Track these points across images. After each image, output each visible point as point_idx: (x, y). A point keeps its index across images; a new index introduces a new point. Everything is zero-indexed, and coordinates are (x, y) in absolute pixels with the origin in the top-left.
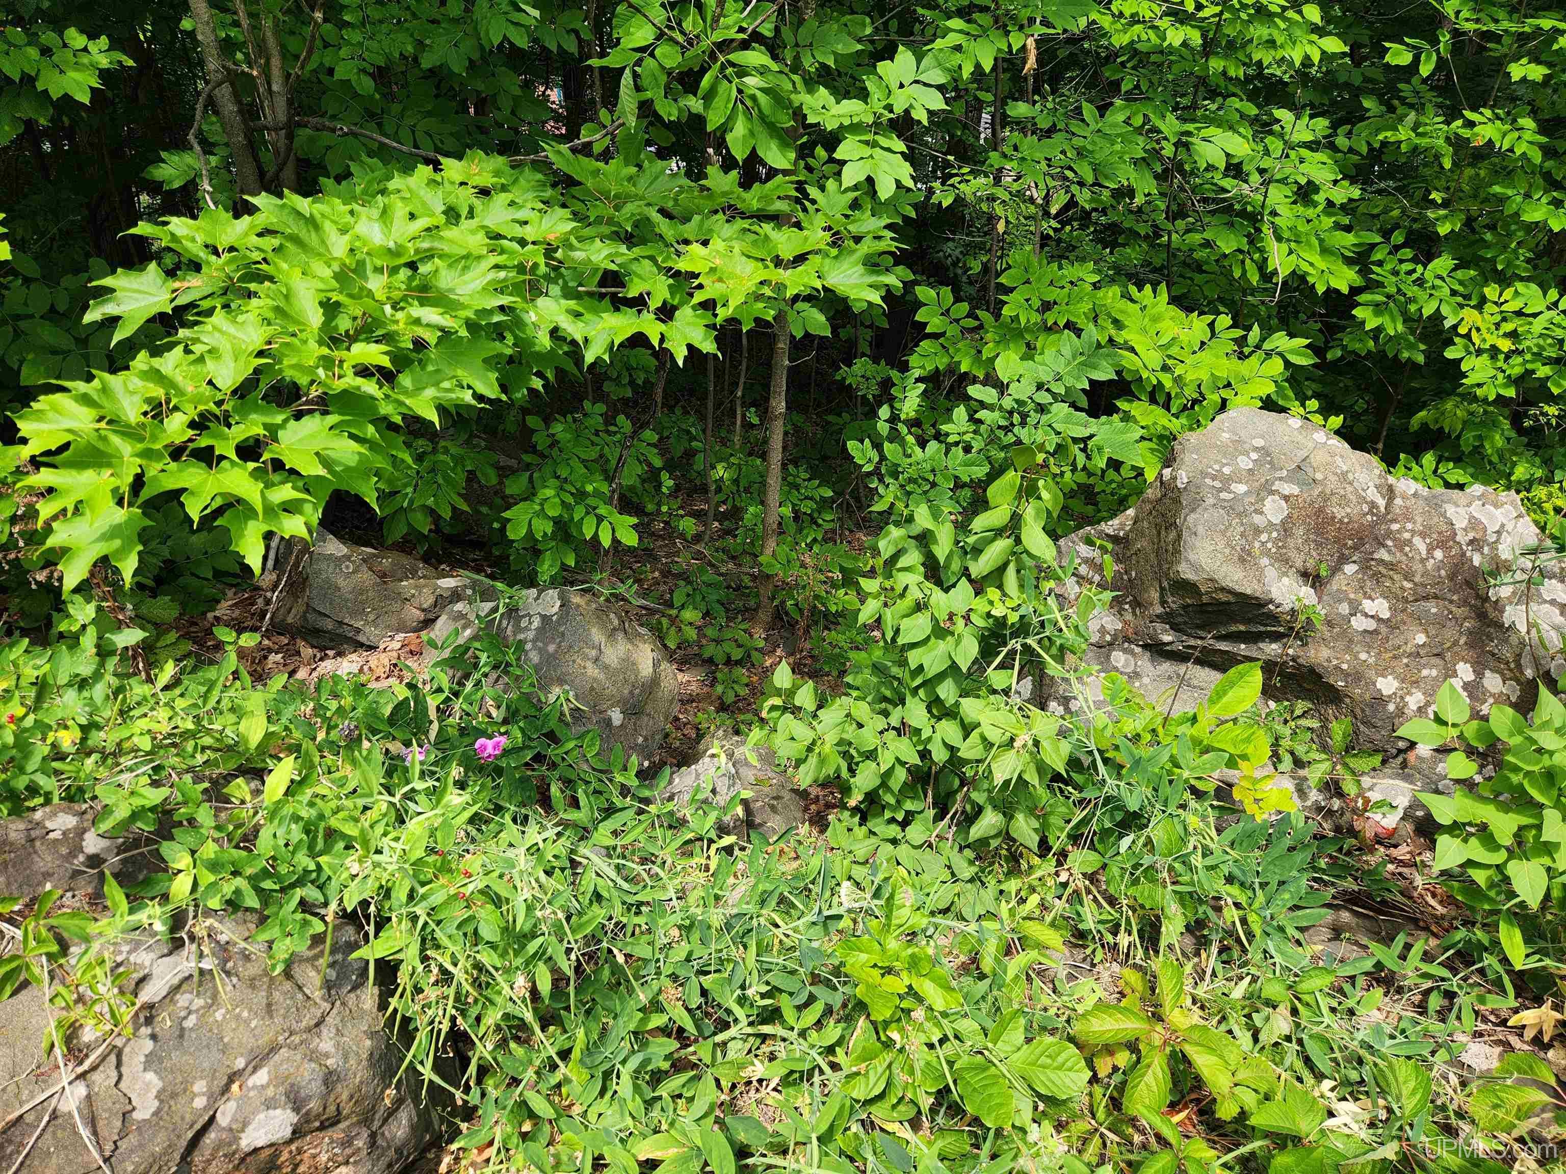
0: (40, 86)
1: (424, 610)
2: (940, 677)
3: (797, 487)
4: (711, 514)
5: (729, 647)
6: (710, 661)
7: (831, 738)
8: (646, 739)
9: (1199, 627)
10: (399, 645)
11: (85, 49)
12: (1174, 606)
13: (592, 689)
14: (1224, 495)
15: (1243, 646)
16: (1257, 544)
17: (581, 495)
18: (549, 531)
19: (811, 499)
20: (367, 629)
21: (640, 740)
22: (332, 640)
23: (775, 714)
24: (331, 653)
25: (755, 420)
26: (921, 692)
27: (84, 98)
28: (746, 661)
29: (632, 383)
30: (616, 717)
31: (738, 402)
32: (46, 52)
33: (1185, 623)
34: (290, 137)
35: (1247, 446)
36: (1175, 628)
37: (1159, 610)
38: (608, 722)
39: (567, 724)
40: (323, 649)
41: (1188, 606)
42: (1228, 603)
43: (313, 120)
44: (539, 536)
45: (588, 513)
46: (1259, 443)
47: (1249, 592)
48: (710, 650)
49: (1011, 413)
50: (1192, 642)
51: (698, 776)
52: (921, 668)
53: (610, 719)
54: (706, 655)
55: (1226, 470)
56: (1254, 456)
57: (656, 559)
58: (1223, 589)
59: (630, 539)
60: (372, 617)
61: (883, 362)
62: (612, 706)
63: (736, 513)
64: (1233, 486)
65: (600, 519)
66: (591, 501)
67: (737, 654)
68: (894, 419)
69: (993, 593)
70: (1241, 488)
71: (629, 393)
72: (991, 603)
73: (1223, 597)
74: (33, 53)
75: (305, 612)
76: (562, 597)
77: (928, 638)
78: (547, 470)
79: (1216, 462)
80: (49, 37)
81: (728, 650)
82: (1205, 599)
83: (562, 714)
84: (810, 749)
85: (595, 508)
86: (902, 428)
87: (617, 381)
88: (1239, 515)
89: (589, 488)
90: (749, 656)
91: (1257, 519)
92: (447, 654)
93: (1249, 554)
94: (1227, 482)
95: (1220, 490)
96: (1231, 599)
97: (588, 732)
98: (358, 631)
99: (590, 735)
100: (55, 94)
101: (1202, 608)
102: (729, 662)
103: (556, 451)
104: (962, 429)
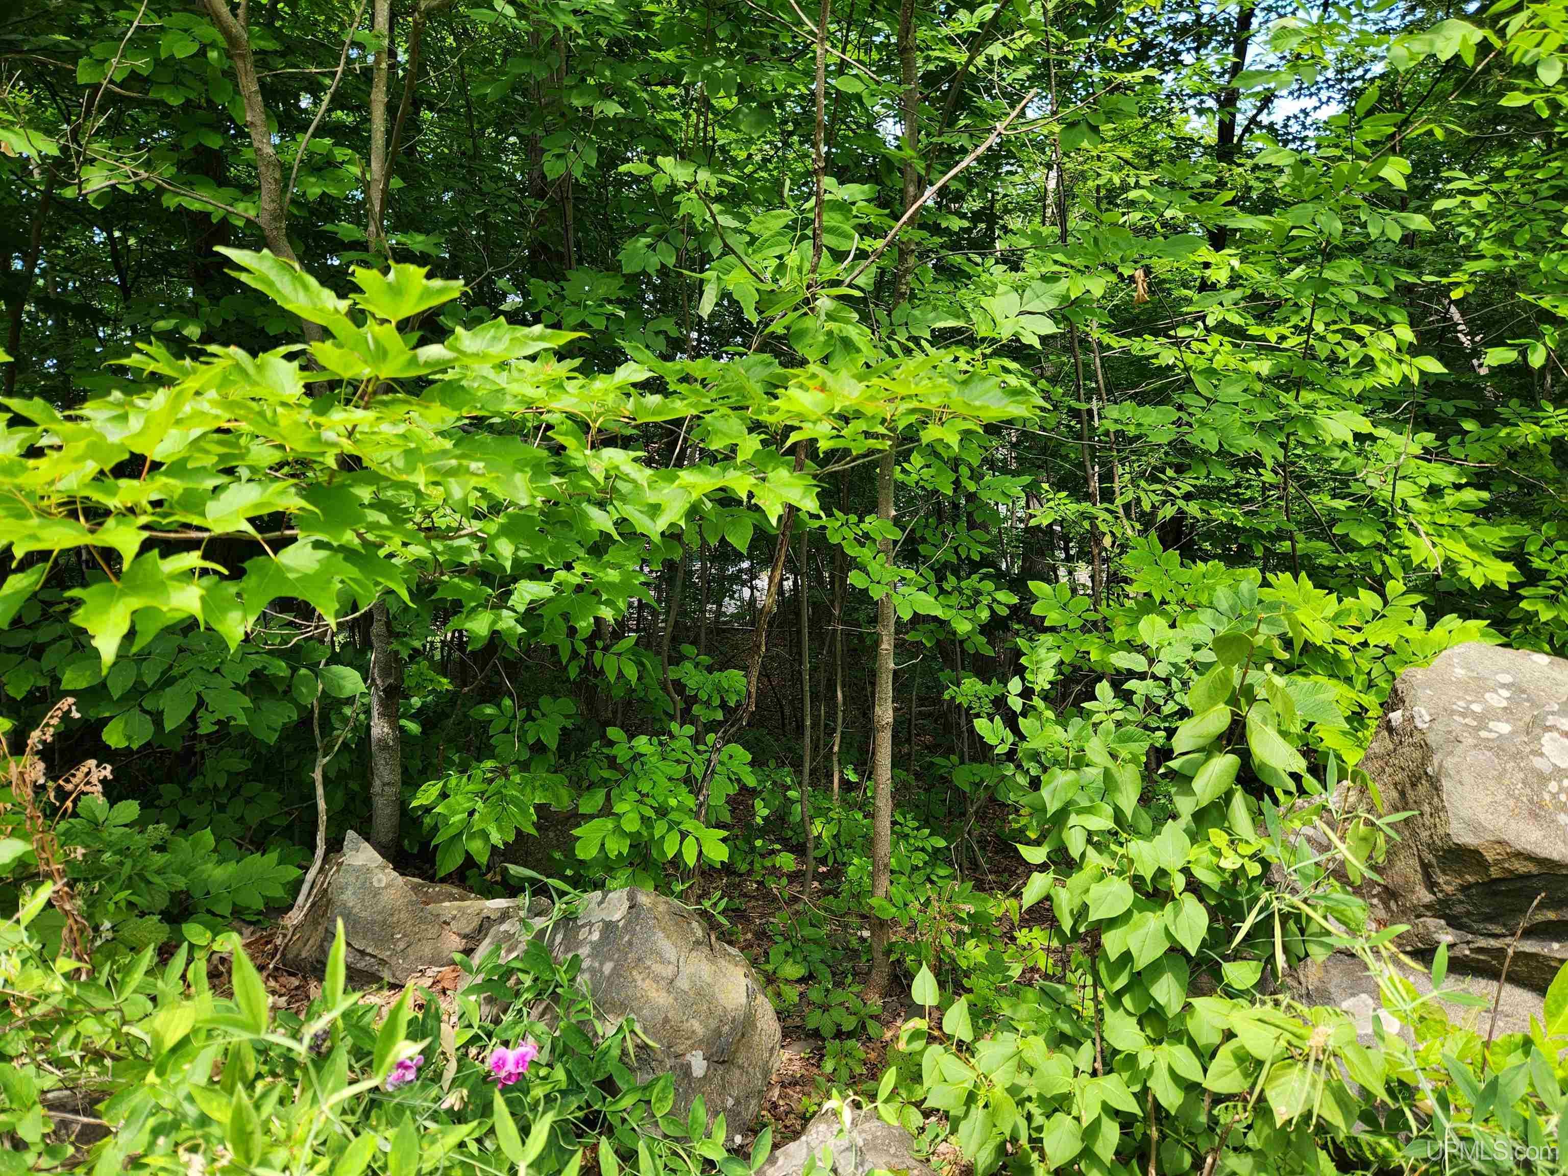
1: (465, 936)
2: (1155, 969)
3: (906, 836)
4: (809, 876)
5: (838, 1015)
6: (816, 1034)
7: (1002, 1078)
8: (737, 1102)
9: (1489, 919)
10: (429, 982)
12: (1449, 889)
13: (666, 1020)
14: (1483, 734)
15: (1556, 946)
16: (1547, 797)
17: (662, 812)
18: (625, 851)
19: (923, 850)
20: (394, 961)
21: (730, 1102)
23: (918, 1045)
25: (853, 777)
26: (1127, 1000)
28: (860, 1032)
29: (723, 705)
30: (698, 1065)
31: (835, 759)
33: (1468, 914)
35: (1491, 683)
36: (1454, 922)
37: (1426, 897)
38: (686, 1070)
39: (632, 1070)
41: (1470, 886)
42: (1528, 876)
44: (612, 855)
45: (670, 829)
46: (1507, 679)
47: (1556, 856)
48: (814, 1020)
49: (1167, 681)
50: (1482, 943)
51: (810, 1149)
52: (1126, 957)
53: (689, 1065)
54: (811, 1025)
55: (1476, 708)
56: (1505, 693)
57: (748, 920)
58: (1518, 855)
59: (718, 853)
60: (402, 945)
61: (994, 681)
62: (693, 1047)
63: (837, 872)
64: (1491, 725)
65: (684, 835)
66: (674, 816)
67: (849, 1024)
68: (1026, 693)
69: (1218, 837)
70: (1504, 728)
71: (719, 716)
72: (1218, 853)
73: (1521, 867)
76: (631, 898)
77: (1128, 914)
78: (627, 784)
79: (1459, 698)
81: (837, 1019)
82: (1494, 872)
83: (624, 1052)
84: (971, 1098)
85: (679, 823)
86: (1037, 702)
87: (708, 704)
88: (1514, 757)
89: (673, 802)
90: (864, 1027)
91: (1538, 762)
92: (484, 978)
93: (1541, 807)
94: (1482, 720)
95: (1478, 729)
96: (1533, 868)
97: (658, 1079)
98: (382, 964)
99: (661, 1083)
101: (1491, 887)
102: (840, 1035)
103: (637, 766)
104: (1110, 707)
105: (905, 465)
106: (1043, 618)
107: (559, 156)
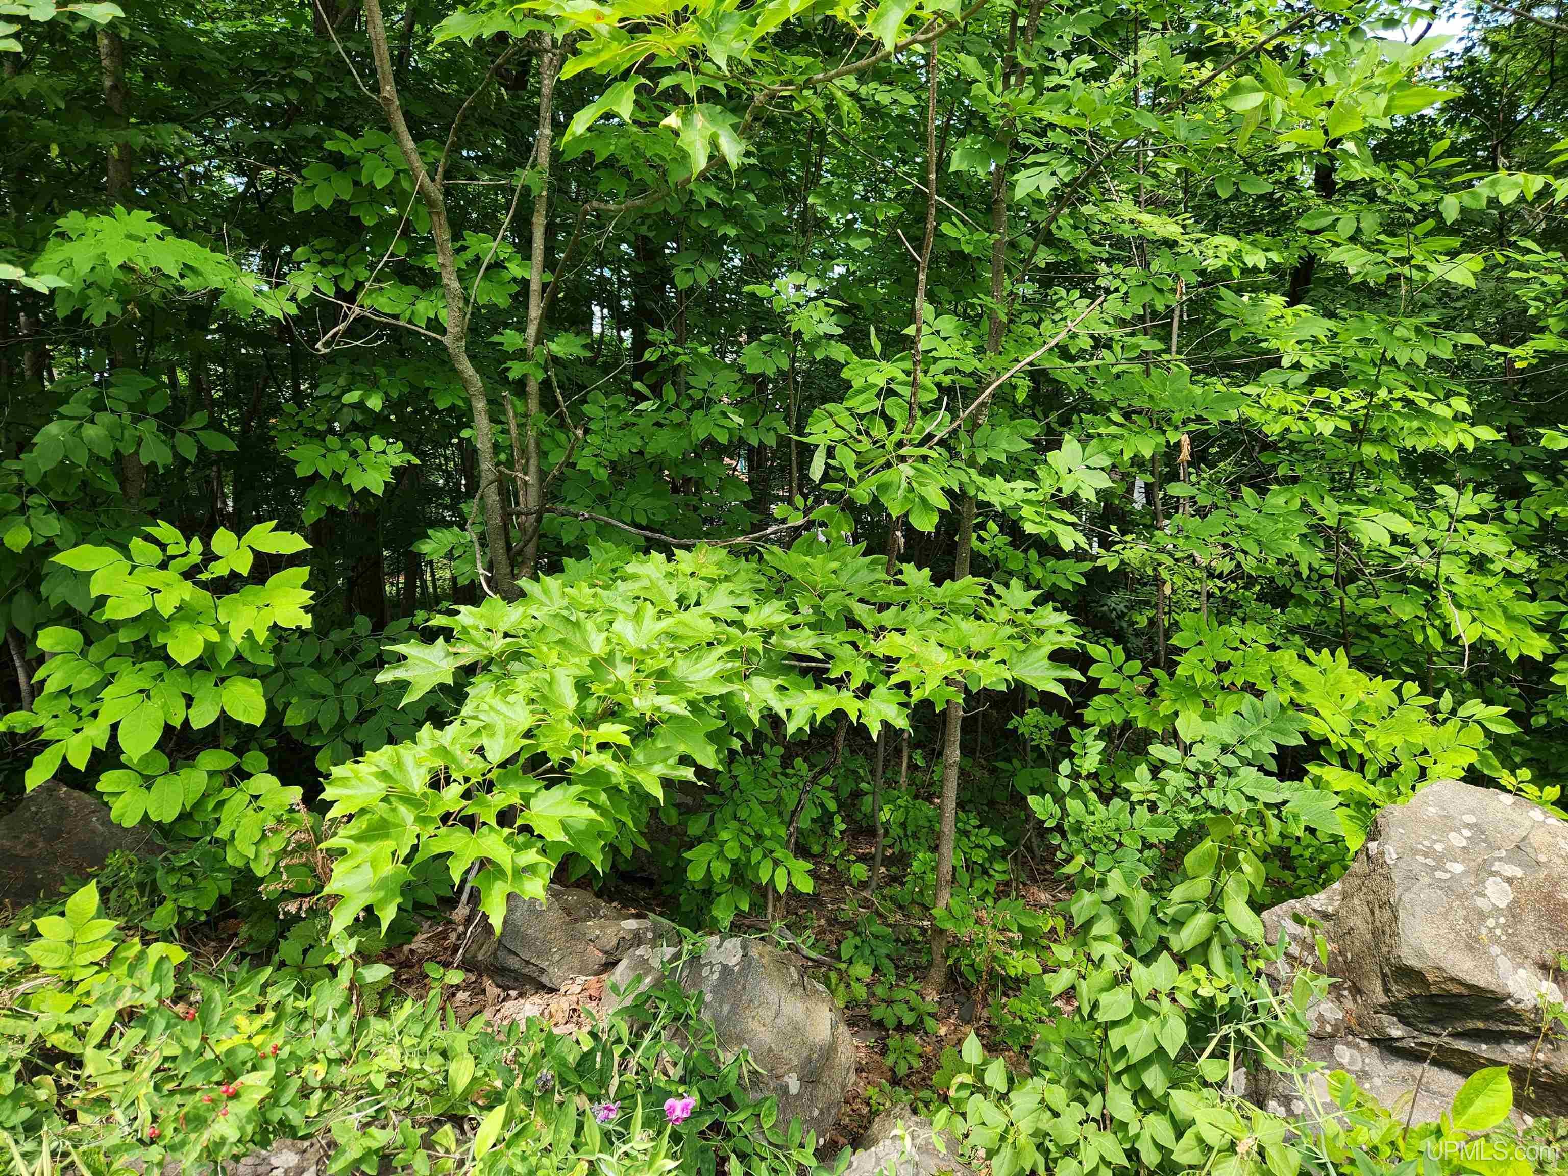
0: (345, 482)
1: (606, 953)
2: (1146, 1062)
3: (966, 834)
4: (879, 859)
5: (900, 1010)
6: (880, 1025)
7: (1025, 1126)
8: (822, 1113)
9: (1431, 1022)
10: (579, 989)
11: (384, 452)
12: (1400, 996)
13: (770, 1050)
14: (1438, 874)
15: (1484, 1047)
16: (1484, 931)
17: (759, 838)
18: (727, 874)
19: (983, 847)
20: (551, 970)
21: (816, 1113)
22: (516, 980)
23: (964, 1094)
24: (513, 993)
25: (921, 763)
26: (1125, 1078)
27: (379, 491)
28: (917, 1027)
30: (794, 1086)
32: (354, 454)
33: (1414, 1016)
34: (539, 520)
35: (1457, 823)
36: (1404, 1021)
37: (1383, 999)
38: (785, 1089)
39: (745, 1089)
40: (505, 988)
41: (1416, 996)
42: (1461, 996)
43: (561, 507)
44: (717, 878)
45: (765, 856)
46: (1470, 819)
47: (1482, 984)
48: (880, 1011)
49: (1196, 775)
50: (1425, 1039)
51: (878, 1160)
52: (1123, 1051)
53: (787, 1086)
54: (876, 1018)
55: (1438, 847)
56: (1466, 833)
57: (822, 905)
58: (1452, 979)
59: (806, 886)
60: (557, 957)
61: (1055, 713)
62: (789, 1070)
63: (902, 859)
64: (1448, 865)
65: (777, 863)
66: (768, 844)
67: (908, 1019)
68: (1075, 775)
69: (1198, 970)
70: (1457, 868)
72: (1197, 981)
73: (1455, 989)
74: (344, 456)
75: (497, 950)
76: (744, 947)
77: (1128, 1019)
78: (728, 811)
79: (1425, 838)
80: (358, 443)
81: (899, 1014)
82: (1434, 990)
83: (740, 1077)
84: (1003, 1138)
85: (772, 852)
86: (1085, 785)
88: (1459, 897)
89: (767, 831)
90: (922, 1022)
91: (1480, 902)
92: (628, 1001)
93: (1477, 941)
94: (1441, 860)
95: (1434, 869)
96: (1465, 991)
97: (766, 1099)
98: (542, 971)
99: (768, 1103)
100: (356, 489)
101: (1431, 1000)
102: (900, 1027)
103: (736, 793)
104: (1146, 788)
105: (982, 533)
106: (1099, 680)
107: (688, 271)
